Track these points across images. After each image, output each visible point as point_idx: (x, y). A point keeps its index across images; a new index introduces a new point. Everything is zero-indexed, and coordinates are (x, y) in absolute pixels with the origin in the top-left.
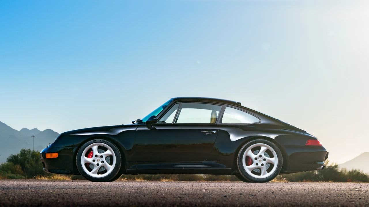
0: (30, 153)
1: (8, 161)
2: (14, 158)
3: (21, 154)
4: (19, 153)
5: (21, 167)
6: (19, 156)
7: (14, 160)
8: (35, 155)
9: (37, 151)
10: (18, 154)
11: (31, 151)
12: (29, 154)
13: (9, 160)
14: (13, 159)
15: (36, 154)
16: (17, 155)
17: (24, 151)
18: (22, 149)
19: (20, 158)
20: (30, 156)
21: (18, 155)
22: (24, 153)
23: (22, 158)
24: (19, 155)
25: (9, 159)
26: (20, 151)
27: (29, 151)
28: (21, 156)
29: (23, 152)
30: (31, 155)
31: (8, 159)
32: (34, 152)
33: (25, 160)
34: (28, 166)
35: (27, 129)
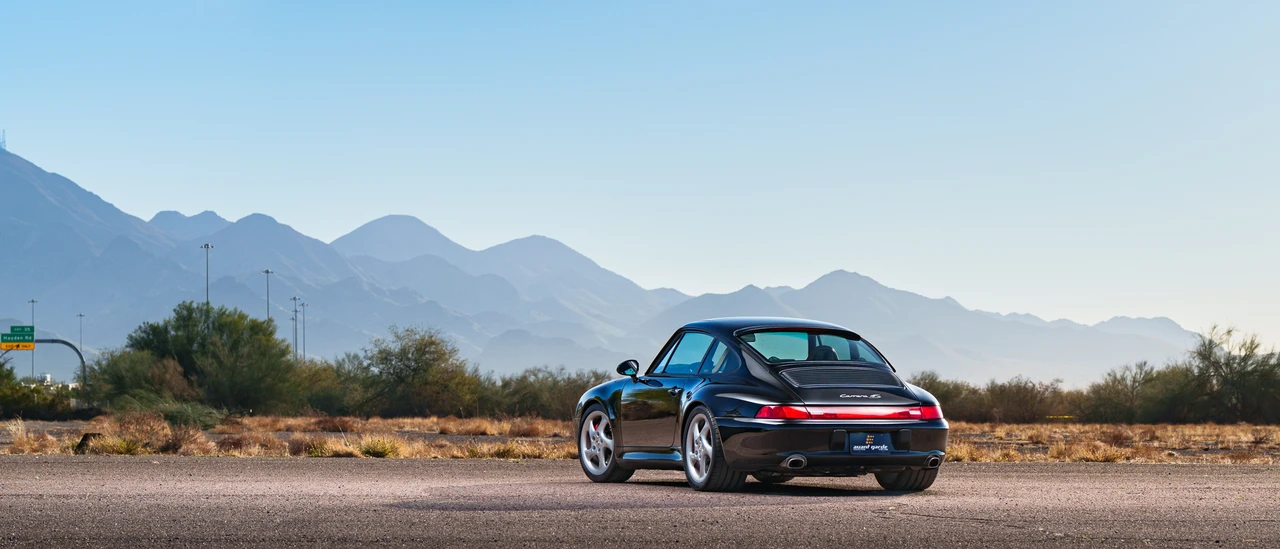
0: (208, 317)
1: (132, 346)
2: (154, 334)
3: (177, 320)
4: (173, 315)
5: (180, 369)
6: (170, 328)
7: (152, 341)
8: (226, 323)
9: (236, 310)
10: (167, 319)
11: (212, 308)
12: (205, 322)
13: (137, 344)
14: (151, 337)
15: (229, 319)
16: (161, 323)
17: (189, 309)
18: (181, 302)
19: (173, 333)
20: (211, 326)
21: (167, 324)
22: (186, 316)
23: (180, 333)
24: (169, 322)
25: (136, 339)
26: (175, 310)
27: (206, 311)
28: (177, 329)
29: (185, 312)
30: (213, 323)
31: (131, 337)
32: (224, 313)
33: (190, 341)
34: (205, 363)
35: (176, 213)
